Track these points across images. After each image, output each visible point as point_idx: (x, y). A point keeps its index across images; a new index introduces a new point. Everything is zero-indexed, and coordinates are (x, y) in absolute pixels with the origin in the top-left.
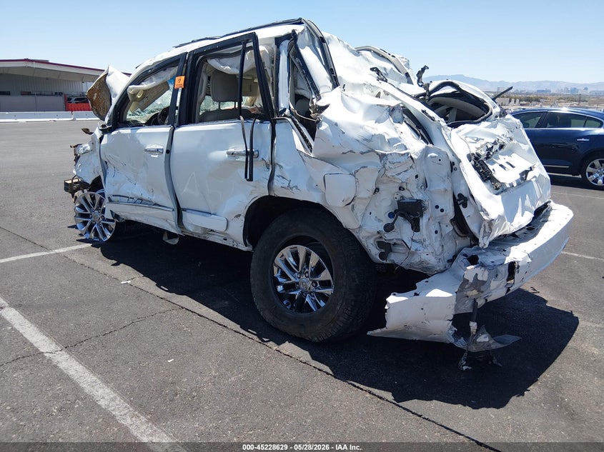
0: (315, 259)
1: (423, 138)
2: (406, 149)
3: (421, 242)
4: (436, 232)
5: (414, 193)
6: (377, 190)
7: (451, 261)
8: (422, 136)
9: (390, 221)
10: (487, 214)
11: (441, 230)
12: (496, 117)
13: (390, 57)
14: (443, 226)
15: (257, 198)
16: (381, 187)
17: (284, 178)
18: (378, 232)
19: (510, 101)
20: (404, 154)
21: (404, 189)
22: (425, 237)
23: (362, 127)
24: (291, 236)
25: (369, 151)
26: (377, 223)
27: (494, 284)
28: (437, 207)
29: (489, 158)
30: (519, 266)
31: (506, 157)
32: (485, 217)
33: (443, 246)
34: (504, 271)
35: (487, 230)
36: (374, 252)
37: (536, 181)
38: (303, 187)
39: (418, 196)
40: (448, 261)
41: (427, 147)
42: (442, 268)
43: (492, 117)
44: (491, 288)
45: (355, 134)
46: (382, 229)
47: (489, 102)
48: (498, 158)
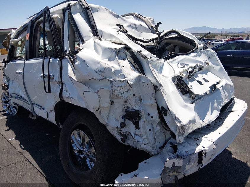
0: (87, 139)
1: (138, 70)
2: (125, 78)
3: (141, 136)
4: (150, 130)
5: (134, 106)
6: (112, 103)
7: (162, 148)
8: (137, 68)
9: (123, 121)
10: (180, 122)
11: (153, 128)
12: (201, 50)
13: (143, 18)
14: (155, 126)
15: (57, 102)
16: (115, 101)
17: (67, 92)
18: (117, 128)
19: (227, 37)
20: (124, 81)
21: (127, 103)
22: (143, 133)
23: (99, 63)
24: (78, 123)
25: (104, 79)
26: (116, 122)
27: (188, 167)
28: (149, 114)
29: (190, 77)
30: (206, 153)
31: (204, 75)
32: (178, 124)
33: (155, 139)
34: (195, 158)
35: (181, 131)
36: (119, 138)
37: (223, 89)
38: (75, 97)
39: (136, 108)
40: (160, 148)
41: (139, 76)
42: (155, 153)
43: (198, 50)
44: (187, 169)
45: (94, 67)
46: (119, 126)
47: (197, 41)
48: (197, 76)
